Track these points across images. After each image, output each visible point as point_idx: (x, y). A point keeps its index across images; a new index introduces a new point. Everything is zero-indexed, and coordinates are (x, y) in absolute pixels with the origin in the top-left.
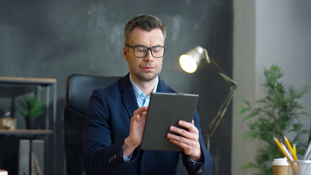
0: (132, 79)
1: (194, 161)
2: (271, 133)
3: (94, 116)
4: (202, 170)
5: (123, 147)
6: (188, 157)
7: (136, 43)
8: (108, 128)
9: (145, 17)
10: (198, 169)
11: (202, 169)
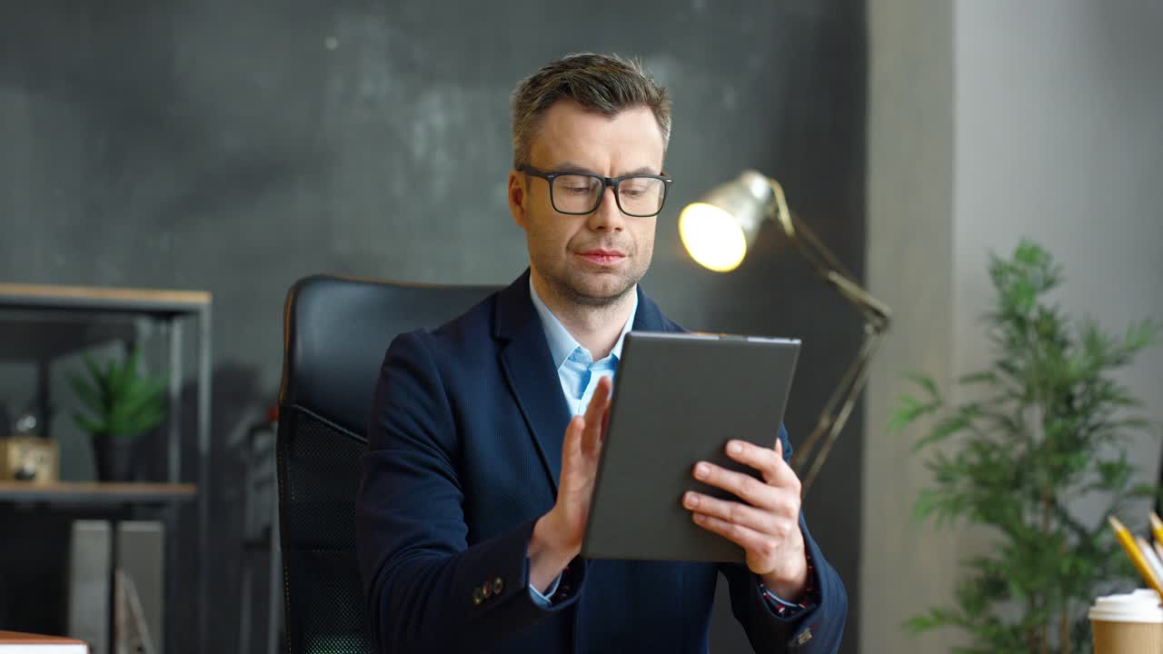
0: (538, 292)
1: (781, 598)
2: (1017, 495)
3: (401, 433)
4: (812, 632)
5: (530, 552)
6: (759, 585)
7: (559, 159)
8: (453, 477)
9: (595, 63)
10: (796, 626)
11: (810, 627)
